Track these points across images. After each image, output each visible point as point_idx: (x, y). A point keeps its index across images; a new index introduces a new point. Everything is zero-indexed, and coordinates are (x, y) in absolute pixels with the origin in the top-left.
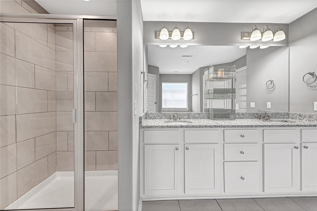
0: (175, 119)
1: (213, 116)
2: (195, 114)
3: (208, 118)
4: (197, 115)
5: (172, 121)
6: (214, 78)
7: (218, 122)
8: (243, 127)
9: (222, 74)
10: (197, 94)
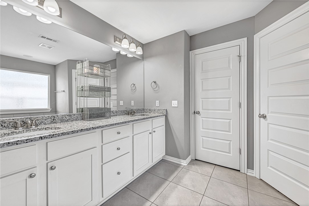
0: (27, 127)
1: (88, 116)
2: (64, 117)
3: (82, 119)
4: (67, 117)
5: (20, 130)
6: (88, 73)
7: (95, 123)
8: (120, 124)
9: (98, 71)
10: (64, 91)
